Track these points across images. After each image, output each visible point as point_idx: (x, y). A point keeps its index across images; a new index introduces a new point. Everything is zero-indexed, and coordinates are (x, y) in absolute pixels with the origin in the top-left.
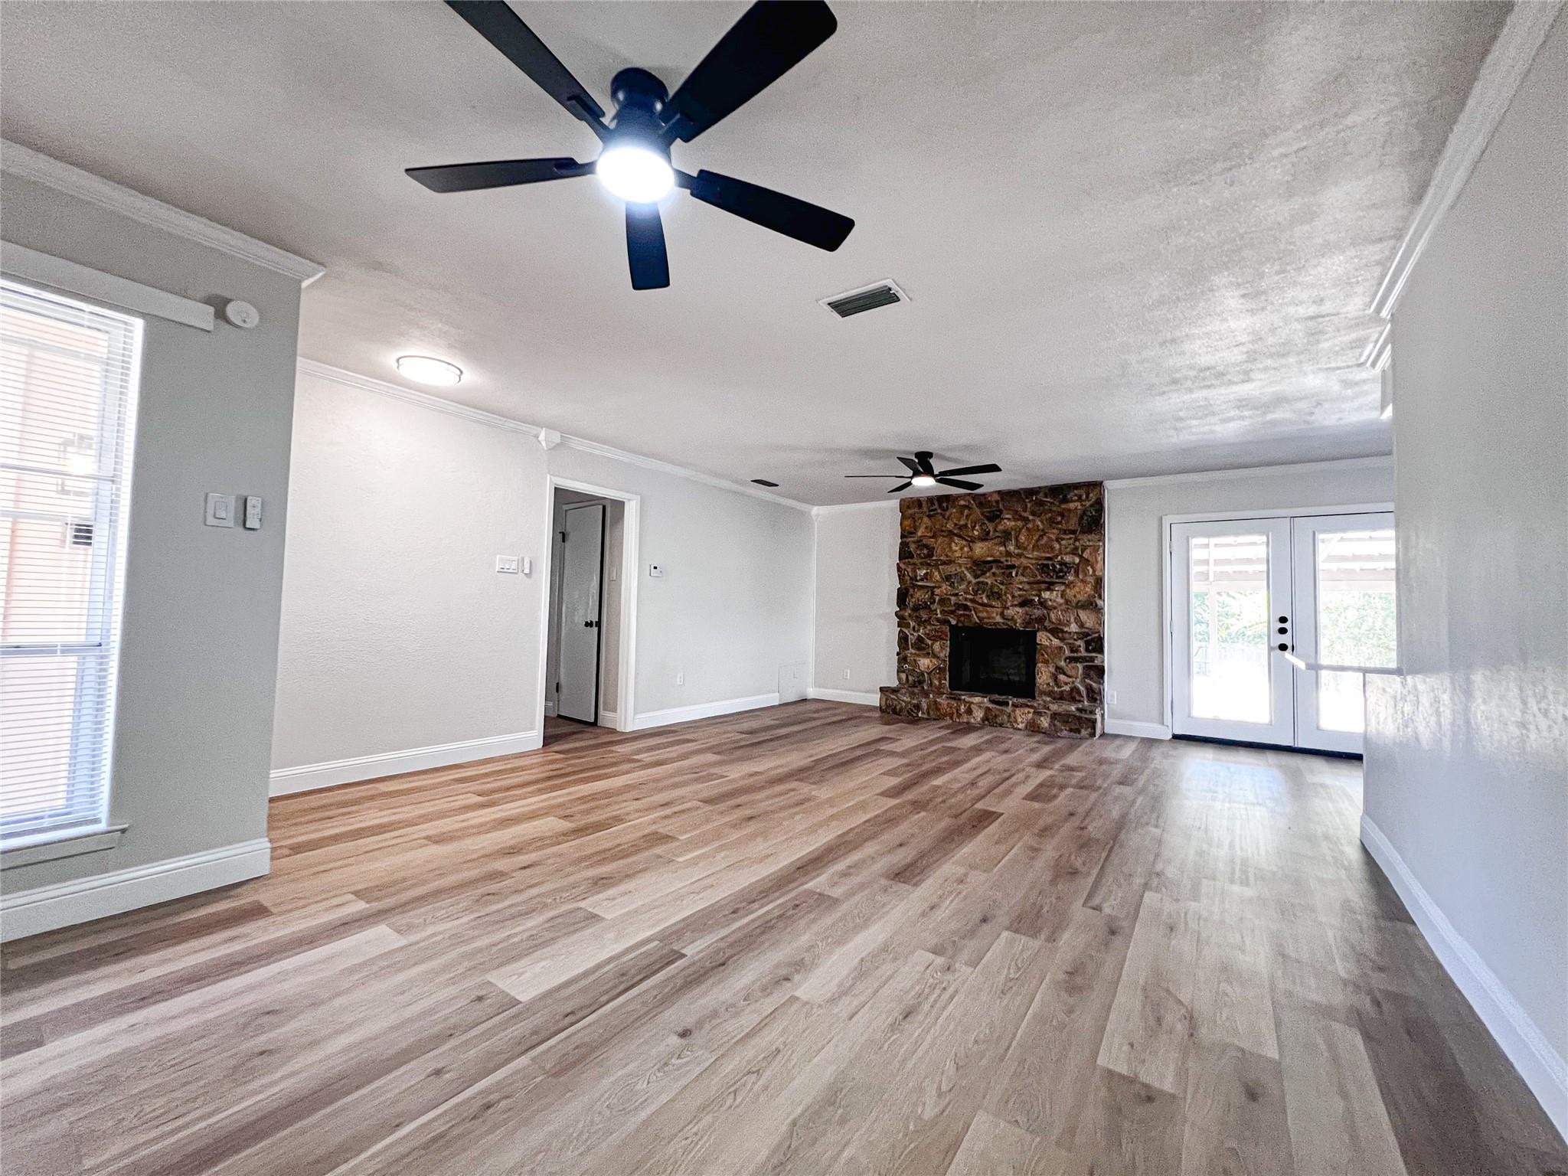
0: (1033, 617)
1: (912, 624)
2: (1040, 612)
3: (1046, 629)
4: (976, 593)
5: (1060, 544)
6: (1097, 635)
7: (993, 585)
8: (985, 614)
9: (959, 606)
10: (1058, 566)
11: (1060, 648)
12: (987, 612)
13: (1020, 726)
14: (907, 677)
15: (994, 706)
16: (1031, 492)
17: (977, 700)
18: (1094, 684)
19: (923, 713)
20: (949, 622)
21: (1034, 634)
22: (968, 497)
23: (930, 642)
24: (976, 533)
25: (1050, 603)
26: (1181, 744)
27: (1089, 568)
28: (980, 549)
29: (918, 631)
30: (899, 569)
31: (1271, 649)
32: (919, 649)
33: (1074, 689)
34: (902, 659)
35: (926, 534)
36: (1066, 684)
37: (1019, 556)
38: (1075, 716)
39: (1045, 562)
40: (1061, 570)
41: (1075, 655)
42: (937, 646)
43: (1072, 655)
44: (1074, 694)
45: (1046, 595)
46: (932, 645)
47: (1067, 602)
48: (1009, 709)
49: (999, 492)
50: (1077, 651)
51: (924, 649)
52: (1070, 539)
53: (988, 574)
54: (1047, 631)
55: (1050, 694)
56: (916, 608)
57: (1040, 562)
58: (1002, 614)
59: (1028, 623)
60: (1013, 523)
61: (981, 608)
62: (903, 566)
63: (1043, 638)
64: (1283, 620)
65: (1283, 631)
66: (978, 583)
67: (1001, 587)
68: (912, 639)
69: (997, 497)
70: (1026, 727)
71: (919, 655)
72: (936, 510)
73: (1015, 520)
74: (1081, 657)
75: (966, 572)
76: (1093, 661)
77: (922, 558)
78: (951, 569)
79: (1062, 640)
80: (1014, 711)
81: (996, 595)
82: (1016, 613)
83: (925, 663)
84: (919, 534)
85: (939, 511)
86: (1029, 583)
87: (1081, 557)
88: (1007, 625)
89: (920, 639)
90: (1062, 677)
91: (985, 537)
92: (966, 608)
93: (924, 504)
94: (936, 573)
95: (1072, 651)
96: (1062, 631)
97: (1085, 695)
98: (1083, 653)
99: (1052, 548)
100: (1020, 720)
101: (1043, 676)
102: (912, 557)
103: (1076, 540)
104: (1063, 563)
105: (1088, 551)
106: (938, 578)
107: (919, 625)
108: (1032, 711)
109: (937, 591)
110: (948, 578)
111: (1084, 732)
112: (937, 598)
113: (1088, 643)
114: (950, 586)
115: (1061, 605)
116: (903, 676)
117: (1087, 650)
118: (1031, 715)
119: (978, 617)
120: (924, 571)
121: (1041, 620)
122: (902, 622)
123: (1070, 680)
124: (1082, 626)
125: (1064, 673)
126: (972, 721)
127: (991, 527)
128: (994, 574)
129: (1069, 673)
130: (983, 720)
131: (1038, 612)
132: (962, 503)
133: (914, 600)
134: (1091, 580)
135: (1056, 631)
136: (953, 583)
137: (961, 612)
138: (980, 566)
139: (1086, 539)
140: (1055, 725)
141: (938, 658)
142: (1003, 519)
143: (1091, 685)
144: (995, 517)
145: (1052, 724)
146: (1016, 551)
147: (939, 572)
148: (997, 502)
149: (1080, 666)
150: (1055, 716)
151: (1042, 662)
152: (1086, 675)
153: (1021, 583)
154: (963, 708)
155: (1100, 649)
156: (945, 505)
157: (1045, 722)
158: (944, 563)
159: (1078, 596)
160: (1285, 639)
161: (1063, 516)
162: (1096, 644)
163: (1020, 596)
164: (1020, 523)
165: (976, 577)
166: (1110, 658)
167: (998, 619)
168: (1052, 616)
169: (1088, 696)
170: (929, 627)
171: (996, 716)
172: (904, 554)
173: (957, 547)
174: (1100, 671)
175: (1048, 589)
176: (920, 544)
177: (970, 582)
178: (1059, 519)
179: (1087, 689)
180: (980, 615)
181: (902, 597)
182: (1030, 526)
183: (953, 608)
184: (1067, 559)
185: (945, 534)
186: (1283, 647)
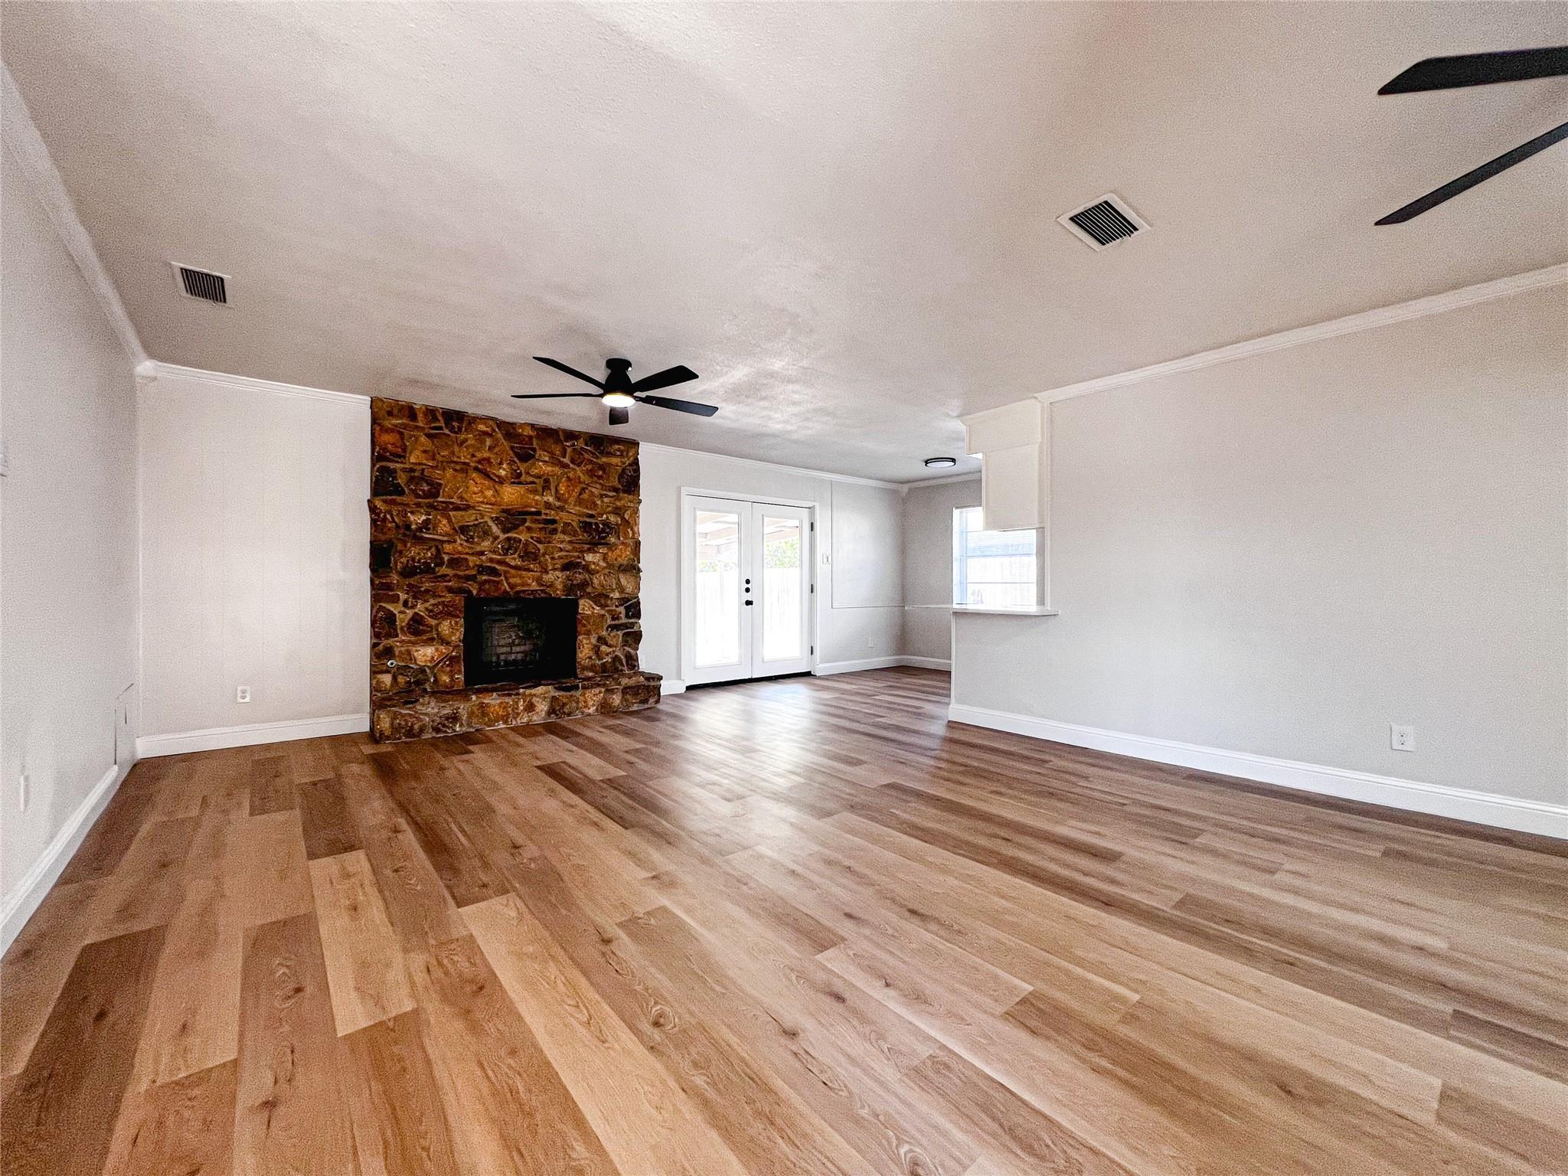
0: (575, 582)
1: (403, 596)
2: (581, 576)
3: (588, 596)
4: (506, 551)
5: (603, 501)
6: (635, 600)
7: (527, 544)
8: (518, 581)
9: (482, 570)
10: (601, 526)
11: (603, 616)
12: (521, 577)
13: (592, 710)
14: (395, 678)
15: (561, 693)
16: (571, 435)
17: (540, 690)
18: (632, 651)
20: (470, 592)
21: (575, 604)
22: (491, 423)
23: (433, 622)
24: (503, 473)
25: (593, 567)
26: (694, 694)
27: (629, 530)
28: (510, 494)
29: (413, 607)
30: (373, 509)
31: (741, 605)
32: (416, 633)
33: (616, 659)
34: (380, 654)
35: (425, 462)
36: (607, 655)
37: (561, 508)
38: (644, 685)
39: (588, 520)
40: (603, 531)
41: (616, 622)
42: (445, 627)
43: (613, 623)
44: (618, 664)
45: (589, 557)
46: (438, 625)
47: (610, 566)
48: (578, 693)
49: (533, 426)
50: (618, 618)
51: (424, 632)
52: (612, 497)
53: (521, 528)
54: (591, 598)
55: (592, 668)
56: (408, 572)
57: (581, 519)
58: (539, 581)
59: (570, 589)
60: (549, 469)
61: (513, 571)
62: (378, 504)
63: (586, 607)
64: (747, 581)
65: (747, 590)
66: (509, 539)
67: (539, 545)
68: (403, 617)
69: (528, 432)
70: (597, 710)
71: (414, 643)
72: (440, 428)
73: (553, 464)
74: (622, 625)
75: (491, 523)
76: (633, 628)
77: (419, 497)
78: (469, 518)
79: (603, 606)
80: (583, 695)
81: (529, 555)
82: (556, 579)
83: (425, 654)
84: (413, 460)
85: (446, 431)
86: (570, 542)
87: (623, 518)
88: (546, 593)
89: (417, 619)
90: (604, 648)
91: (516, 478)
92: (493, 572)
93: (420, 416)
94: (445, 522)
95: (613, 619)
96: (607, 597)
97: (625, 663)
98: (624, 620)
99: (595, 505)
100: (591, 703)
101: (584, 651)
102: (402, 493)
103: (618, 499)
104: (606, 524)
105: (629, 512)
106: (447, 529)
107: (415, 597)
108: (603, 690)
109: (448, 547)
110: (464, 530)
111: (652, 700)
112: (446, 558)
113: (627, 609)
114: (466, 541)
115: (605, 568)
116: (387, 679)
117: (627, 616)
118: (602, 695)
119: (509, 584)
120: (424, 517)
121: (584, 584)
122: (380, 592)
123: (611, 650)
124: (622, 590)
125: (606, 644)
126: (535, 718)
127: (523, 467)
128: (529, 529)
129: (610, 642)
130: (549, 713)
131: (579, 577)
132: (482, 427)
133: (404, 560)
134: (630, 542)
135: (600, 598)
136: (472, 537)
137: (484, 578)
138: (512, 518)
139: (625, 500)
140: (626, 700)
141: (448, 643)
142: (539, 460)
143: (629, 652)
144: (526, 456)
145: (624, 699)
146: (558, 504)
147: (450, 521)
148: (531, 438)
149: (620, 633)
150: (625, 690)
151: (584, 634)
152: (625, 643)
153: (562, 542)
154: (521, 705)
155: (637, 615)
156: (455, 424)
157: (616, 700)
158: (457, 508)
159: (619, 559)
160: (748, 597)
161: (604, 470)
162: (634, 610)
163: (560, 558)
164: (557, 470)
165: (505, 531)
166: (645, 623)
167: (534, 586)
168: (595, 581)
169: (628, 664)
170: (432, 601)
171: (564, 704)
172: (383, 484)
173: (477, 490)
174: (637, 637)
175: (589, 550)
176: (416, 477)
177: (496, 538)
178: (600, 473)
179: (626, 656)
180: (512, 581)
181: (380, 557)
182: (571, 475)
183: (474, 572)
184: (612, 518)
185: (458, 467)
186: (749, 603)
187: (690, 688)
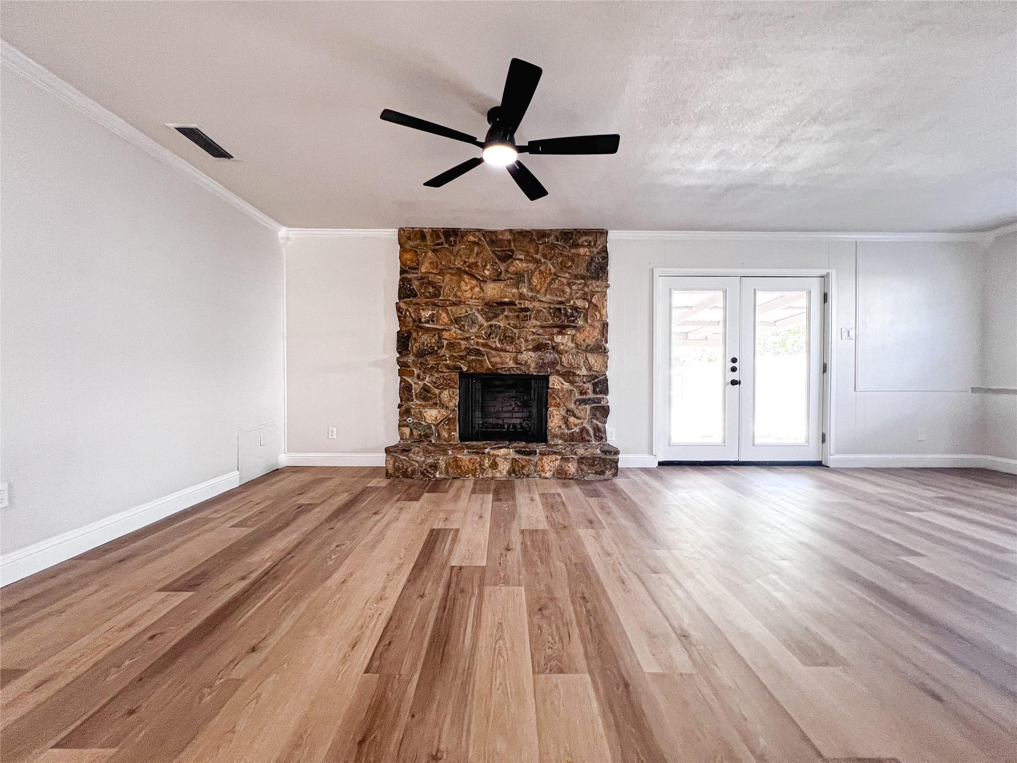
0: (546, 361)
1: (416, 371)
2: (552, 356)
3: (558, 373)
4: (489, 336)
5: (571, 289)
6: (603, 377)
7: (506, 329)
8: (498, 359)
9: (469, 351)
10: (569, 311)
11: (571, 391)
12: (500, 357)
13: (548, 475)
14: (411, 431)
15: (521, 456)
16: (543, 234)
17: (503, 451)
18: (599, 424)
19: (441, 473)
20: (461, 368)
21: (546, 378)
22: (477, 233)
23: (437, 391)
24: (487, 273)
25: (562, 347)
27: (597, 313)
28: (492, 290)
29: (423, 379)
30: (399, 309)
31: (726, 384)
32: (425, 399)
33: (583, 430)
34: (405, 412)
35: (431, 270)
36: (576, 425)
37: (533, 299)
38: (600, 458)
39: (558, 306)
40: (572, 315)
41: (584, 397)
42: (445, 395)
43: (581, 397)
44: (585, 435)
45: (558, 339)
46: (440, 393)
47: (577, 346)
48: (535, 459)
49: (511, 231)
50: (586, 393)
51: (431, 398)
52: (580, 284)
53: (501, 317)
54: (559, 375)
55: (562, 436)
56: (421, 354)
57: (552, 306)
58: (516, 361)
59: (541, 366)
60: (525, 265)
61: (494, 352)
62: (402, 305)
63: (555, 382)
64: (734, 360)
65: (734, 369)
66: (491, 326)
67: (515, 330)
68: (416, 387)
69: (508, 236)
70: (554, 475)
71: (424, 407)
72: (442, 244)
73: (529, 261)
74: (589, 399)
75: (477, 314)
76: (600, 403)
77: (427, 297)
78: (460, 311)
79: (572, 383)
80: (541, 460)
81: (509, 339)
82: (530, 358)
83: (432, 414)
84: (423, 270)
85: (446, 246)
86: (542, 327)
87: (590, 302)
88: (521, 370)
89: (426, 389)
90: (572, 419)
91: (497, 279)
92: (478, 353)
93: (428, 237)
94: (444, 315)
95: (581, 393)
96: (574, 374)
97: (592, 435)
98: (591, 395)
99: (564, 292)
100: (547, 468)
101: (555, 421)
102: (415, 296)
103: (585, 285)
104: (575, 309)
105: (596, 296)
106: (446, 320)
107: (424, 372)
108: (559, 457)
109: (446, 335)
110: (457, 320)
111: (608, 473)
112: (445, 342)
113: (595, 385)
114: (460, 329)
115: (572, 348)
116: (407, 431)
117: (594, 392)
118: (558, 462)
119: (490, 362)
120: (430, 312)
121: (553, 364)
122: (404, 369)
123: (579, 421)
124: (590, 369)
125: (575, 416)
126: (498, 475)
127: (502, 267)
128: (507, 317)
129: (578, 414)
130: (509, 473)
131: (550, 356)
132: (472, 238)
133: (417, 345)
134: (598, 324)
135: (568, 375)
136: (463, 326)
137: (472, 358)
138: (494, 307)
139: (594, 285)
140: (582, 470)
141: (447, 408)
142: (516, 259)
143: (597, 425)
144: (507, 257)
145: (580, 469)
146: (530, 294)
147: (448, 314)
148: (509, 241)
149: (588, 407)
150: (581, 460)
151: (554, 406)
152: (594, 416)
153: (534, 327)
154: (487, 463)
155: (605, 391)
156: (452, 239)
157: (572, 468)
158: (454, 304)
159: (587, 340)
160: (735, 376)
161: (573, 261)
162: (601, 385)
163: (533, 340)
164: (532, 266)
165: (488, 319)
166: (612, 399)
167: (511, 364)
168: (564, 359)
169: (595, 435)
170: (436, 375)
171: (523, 467)
172: (405, 291)
173: (468, 288)
174: (605, 411)
175: (560, 333)
176: (425, 281)
177: (481, 326)
178: (570, 264)
179: (594, 429)
180: (493, 360)
181: (403, 342)
182: (542, 268)
183: (464, 353)
184: (580, 303)
185: (453, 272)
186: (734, 383)
187: (661, 464)
